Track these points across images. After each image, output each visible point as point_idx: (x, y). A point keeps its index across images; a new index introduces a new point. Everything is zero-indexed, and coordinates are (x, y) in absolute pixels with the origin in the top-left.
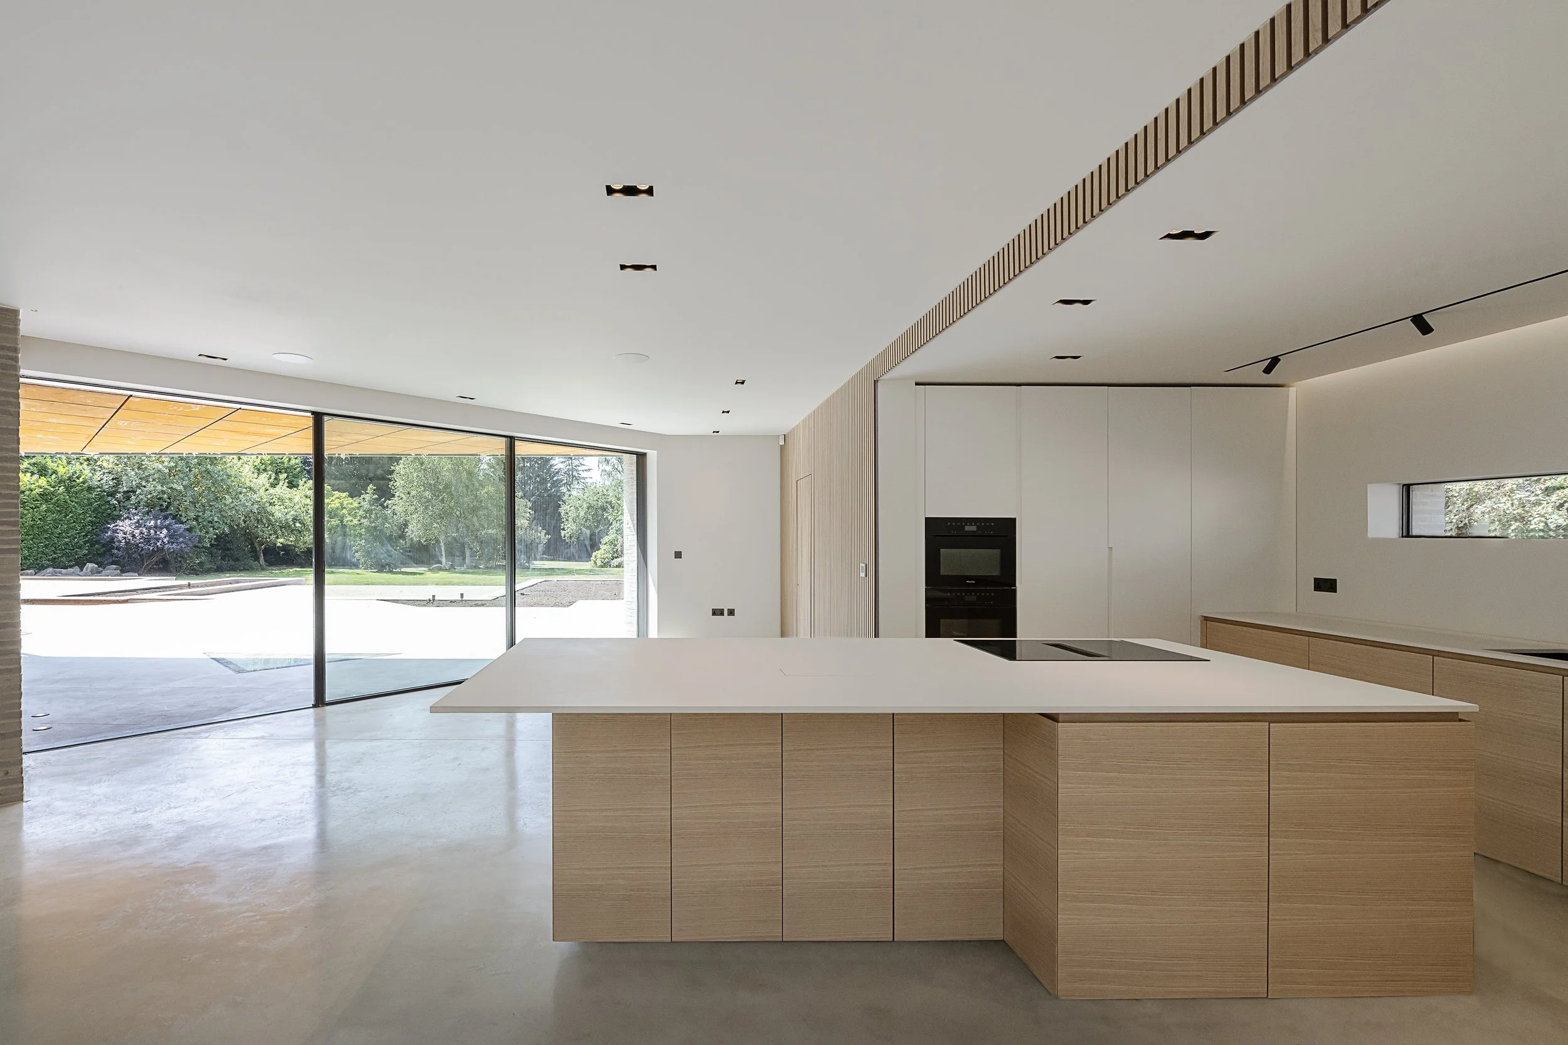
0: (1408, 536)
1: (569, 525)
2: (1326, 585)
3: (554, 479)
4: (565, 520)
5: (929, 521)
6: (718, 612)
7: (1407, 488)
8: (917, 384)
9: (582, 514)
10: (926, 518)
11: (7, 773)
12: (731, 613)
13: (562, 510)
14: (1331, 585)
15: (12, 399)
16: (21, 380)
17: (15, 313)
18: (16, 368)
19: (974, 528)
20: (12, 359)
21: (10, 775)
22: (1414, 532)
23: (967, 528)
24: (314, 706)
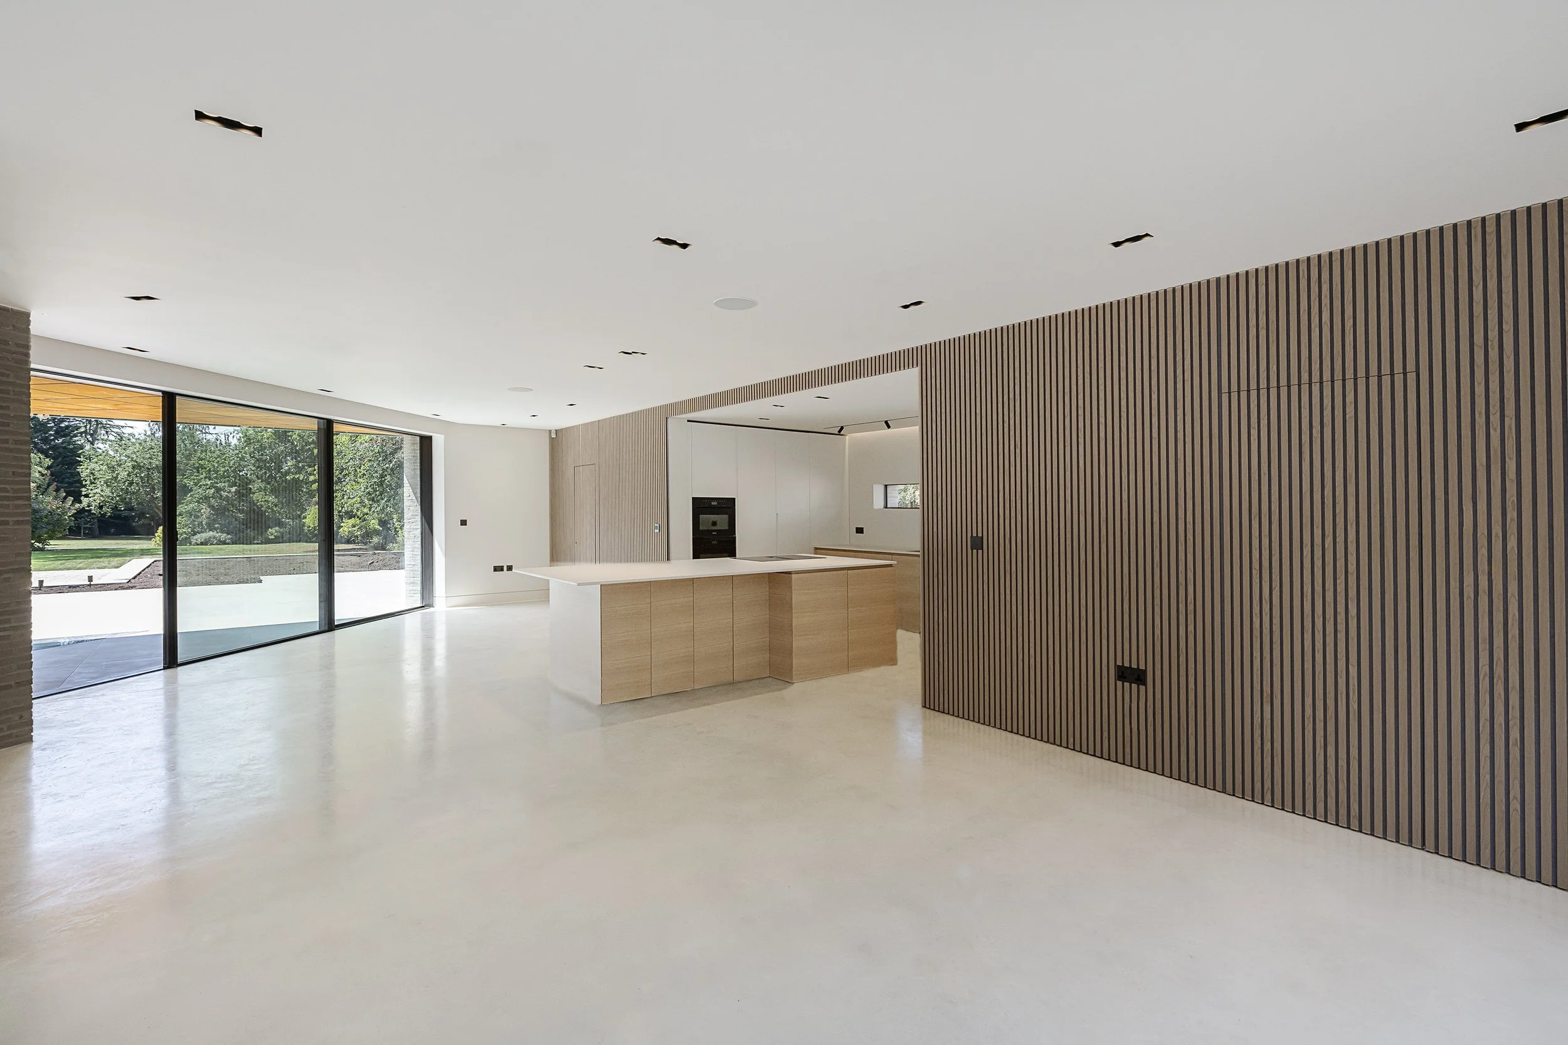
0: (886, 507)
1: (98, 491)
2: (860, 530)
3: (63, 425)
4: (88, 482)
5: (694, 499)
6: (499, 569)
7: (886, 486)
8: (688, 421)
9: (123, 475)
10: (693, 498)
11: (22, 716)
12: (510, 569)
13: (84, 470)
14: (862, 530)
15: (24, 390)
16: (32, 373)
17: (28, 315)
18: (28, 363)
19: (716, 503)
20: (25, 355)
21: (24, 719)
22: (888, 506)
23: (713, 503)
24: (165, 668)
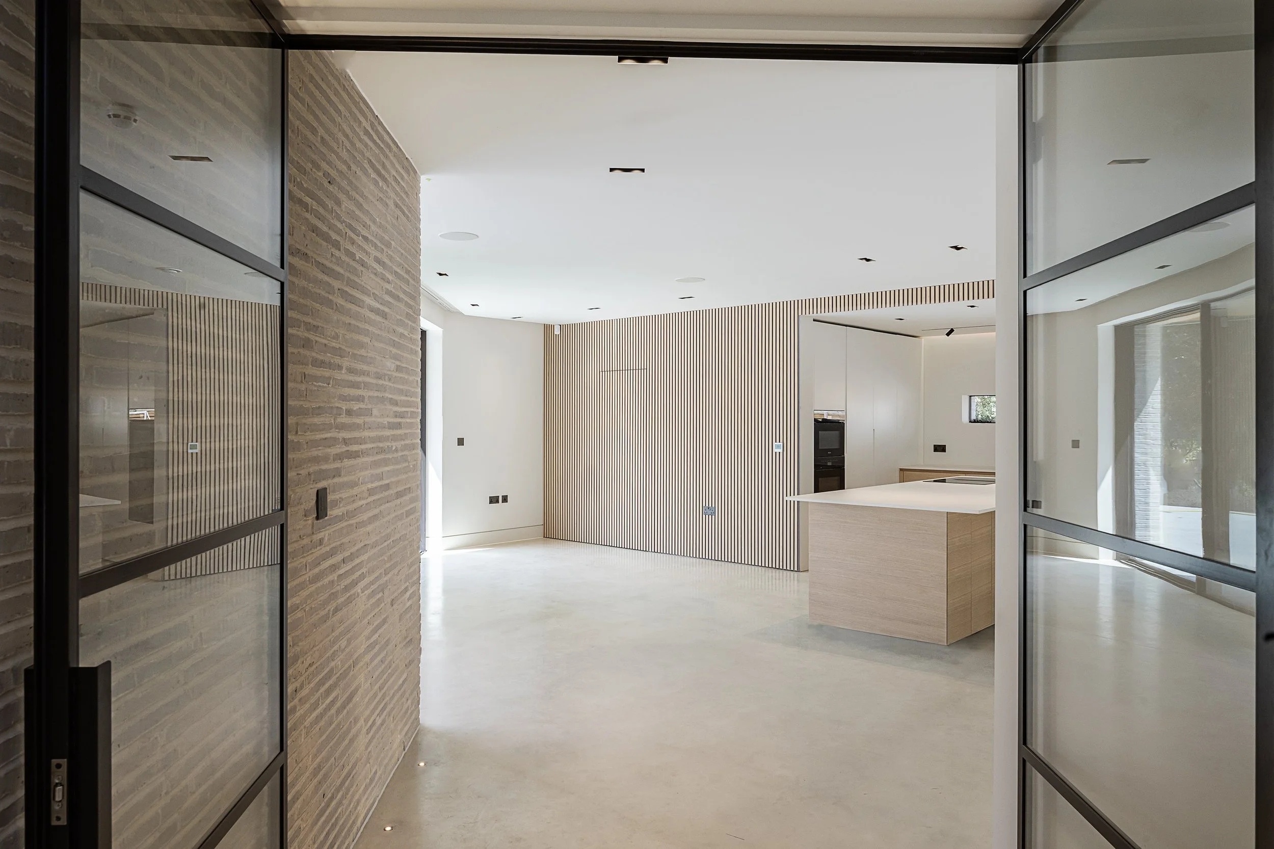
0: (971, 422)
2: (940, 448)
6: (494, 500)
7: (970, 398)
8: (814, 320)
12: (505, 500)
14: (943, 448)
